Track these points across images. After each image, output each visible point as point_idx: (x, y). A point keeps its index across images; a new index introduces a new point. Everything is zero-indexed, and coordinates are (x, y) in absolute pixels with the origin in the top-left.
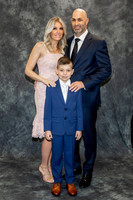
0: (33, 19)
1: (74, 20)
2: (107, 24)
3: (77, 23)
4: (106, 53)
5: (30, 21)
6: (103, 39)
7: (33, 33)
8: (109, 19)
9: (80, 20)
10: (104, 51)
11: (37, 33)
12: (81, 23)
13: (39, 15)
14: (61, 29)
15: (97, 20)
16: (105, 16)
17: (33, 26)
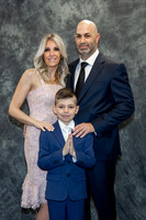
0: (20, 34)
1: (79, 36)
2: (128, 40)
3: (83, 40)
4: (126, 82)
5: (16, 38)
6: (122, 61)
7: (21, 55)
8: (131, 33)
9: (87, 35)
10: (124, 78)
11: (27, 55)
12: (89, 40)
13: (29, 30)
14: (56, 49)
15: (112, 35)
16: (125, 28)
17: (20, 45)
